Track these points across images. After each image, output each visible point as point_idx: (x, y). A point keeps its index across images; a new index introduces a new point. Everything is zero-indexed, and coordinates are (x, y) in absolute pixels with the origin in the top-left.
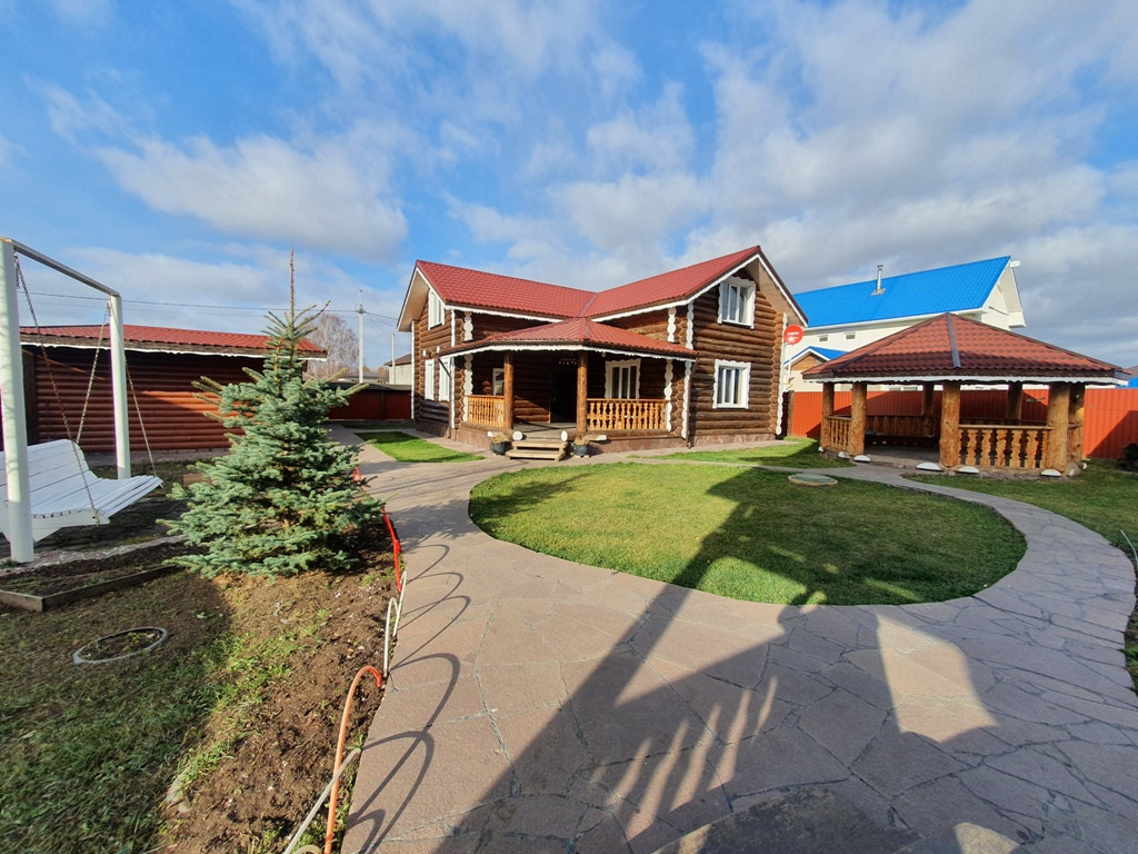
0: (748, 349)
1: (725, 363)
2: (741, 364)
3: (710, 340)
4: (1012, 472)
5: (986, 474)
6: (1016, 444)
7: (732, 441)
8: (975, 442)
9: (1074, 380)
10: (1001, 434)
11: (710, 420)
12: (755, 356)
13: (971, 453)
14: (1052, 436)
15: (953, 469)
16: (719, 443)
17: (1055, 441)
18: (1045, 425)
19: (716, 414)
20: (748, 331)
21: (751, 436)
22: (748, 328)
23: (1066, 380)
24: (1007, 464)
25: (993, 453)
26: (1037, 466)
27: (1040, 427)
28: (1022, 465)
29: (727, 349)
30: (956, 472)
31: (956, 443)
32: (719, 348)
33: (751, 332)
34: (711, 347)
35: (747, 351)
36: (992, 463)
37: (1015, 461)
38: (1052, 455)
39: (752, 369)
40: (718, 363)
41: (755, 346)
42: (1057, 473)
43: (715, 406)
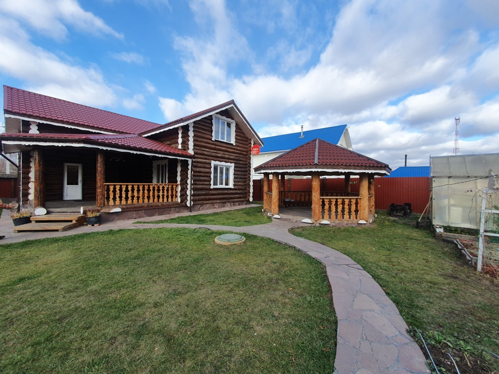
0: (233, 156)
1: (217, 163)
2: (229, 164)
3: (207, 150)
4: (345, 222)
5: (333, 224)
6: (346, 207)
7: (224, 206)
8: (328, 206)
9: (370, 172)
10: (340, 201)
11: (209, 195)
12: (237, 160)
13: (327, 212)
14: (362, 202)
15: (318, 222)
16: (215, 208)
17: (363, 205)
18: (358, 196)
19: (213, 192)
20: (232, 147)
21: (236, 203)
22: (232, 144)
23: (366, 171)
24: (343, 218)
25: (337, 212)
26: (356, 218)
27: (356, 197)
28: (350, 218)
29: (219, 155)
30: (320, 224)
31: (319, 207)
32: (214, 154)
33: (234, 147)
34: (209, 153)
35: (232, 157)
36: (336, 218)
37: (346, 216)
38: (362, 212)
39: (235, 167)
40: (213, 163)
41: (237, 155)
42: (365, 222)
43: (212, 187)
